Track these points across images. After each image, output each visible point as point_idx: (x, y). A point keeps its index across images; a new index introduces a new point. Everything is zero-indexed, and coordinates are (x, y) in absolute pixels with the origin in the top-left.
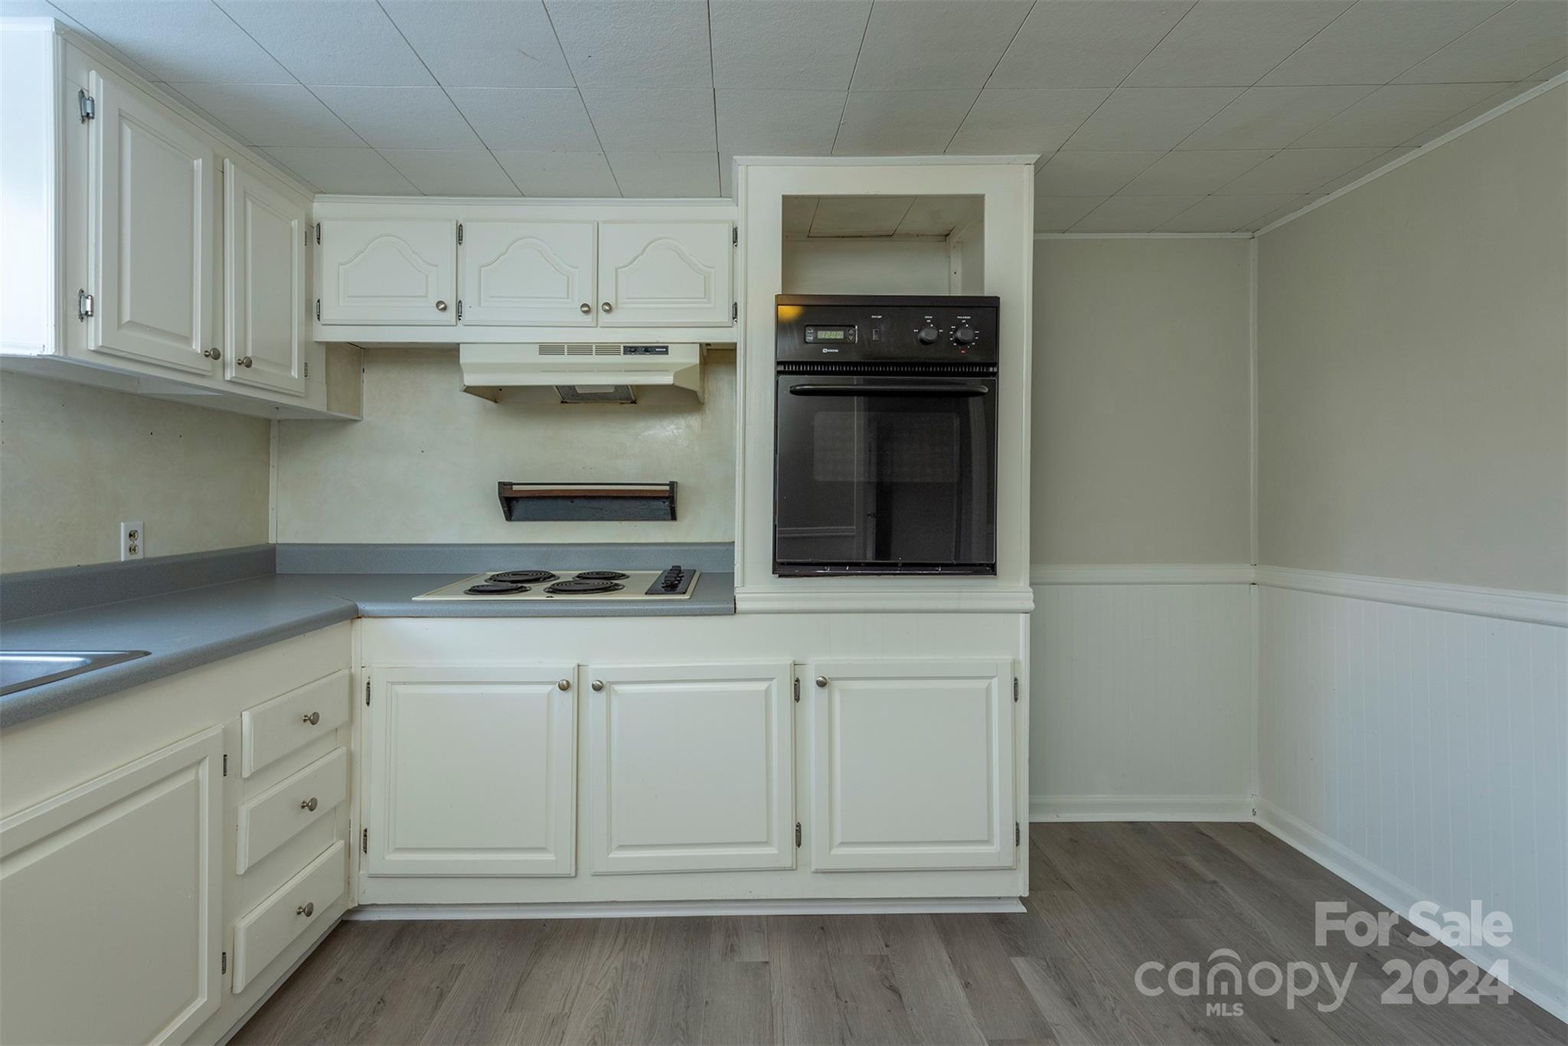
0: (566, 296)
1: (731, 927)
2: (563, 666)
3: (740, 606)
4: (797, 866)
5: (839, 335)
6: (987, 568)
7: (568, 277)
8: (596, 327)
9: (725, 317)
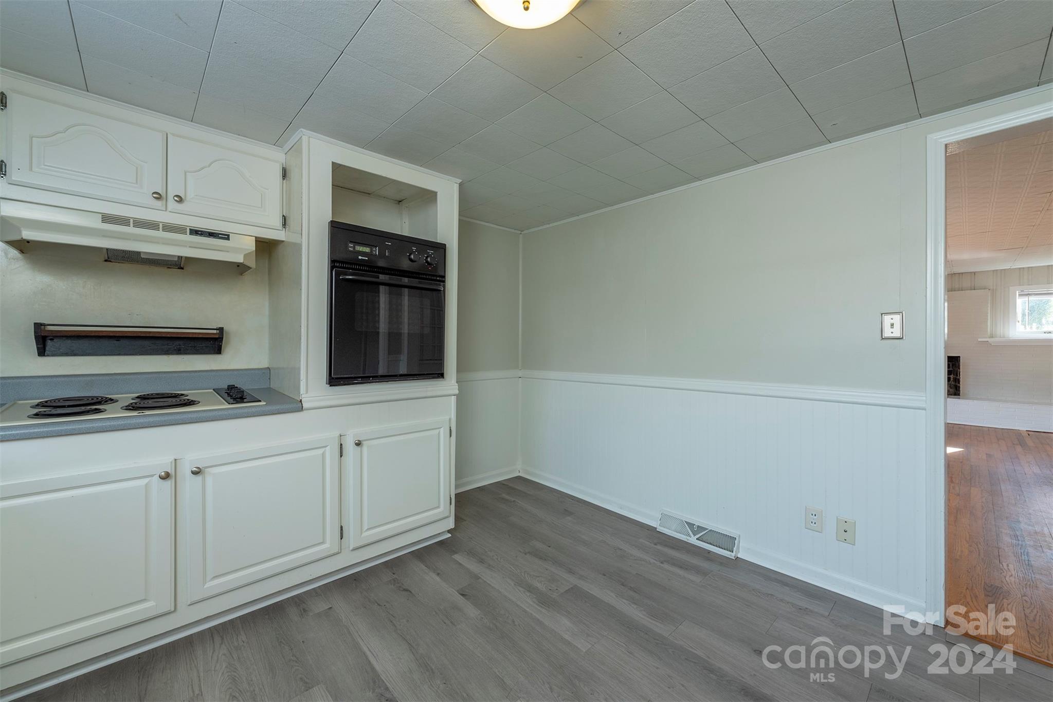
0: (135, 182)
1: (298, 601)
2: (164, 462)
3: (305, 405)
4: (341, 550)
5: (367, 250)
6: (441, 375)
7: (137, 168)
8: (166, 210)
9: (278, 222)
